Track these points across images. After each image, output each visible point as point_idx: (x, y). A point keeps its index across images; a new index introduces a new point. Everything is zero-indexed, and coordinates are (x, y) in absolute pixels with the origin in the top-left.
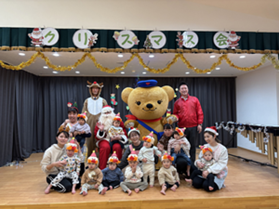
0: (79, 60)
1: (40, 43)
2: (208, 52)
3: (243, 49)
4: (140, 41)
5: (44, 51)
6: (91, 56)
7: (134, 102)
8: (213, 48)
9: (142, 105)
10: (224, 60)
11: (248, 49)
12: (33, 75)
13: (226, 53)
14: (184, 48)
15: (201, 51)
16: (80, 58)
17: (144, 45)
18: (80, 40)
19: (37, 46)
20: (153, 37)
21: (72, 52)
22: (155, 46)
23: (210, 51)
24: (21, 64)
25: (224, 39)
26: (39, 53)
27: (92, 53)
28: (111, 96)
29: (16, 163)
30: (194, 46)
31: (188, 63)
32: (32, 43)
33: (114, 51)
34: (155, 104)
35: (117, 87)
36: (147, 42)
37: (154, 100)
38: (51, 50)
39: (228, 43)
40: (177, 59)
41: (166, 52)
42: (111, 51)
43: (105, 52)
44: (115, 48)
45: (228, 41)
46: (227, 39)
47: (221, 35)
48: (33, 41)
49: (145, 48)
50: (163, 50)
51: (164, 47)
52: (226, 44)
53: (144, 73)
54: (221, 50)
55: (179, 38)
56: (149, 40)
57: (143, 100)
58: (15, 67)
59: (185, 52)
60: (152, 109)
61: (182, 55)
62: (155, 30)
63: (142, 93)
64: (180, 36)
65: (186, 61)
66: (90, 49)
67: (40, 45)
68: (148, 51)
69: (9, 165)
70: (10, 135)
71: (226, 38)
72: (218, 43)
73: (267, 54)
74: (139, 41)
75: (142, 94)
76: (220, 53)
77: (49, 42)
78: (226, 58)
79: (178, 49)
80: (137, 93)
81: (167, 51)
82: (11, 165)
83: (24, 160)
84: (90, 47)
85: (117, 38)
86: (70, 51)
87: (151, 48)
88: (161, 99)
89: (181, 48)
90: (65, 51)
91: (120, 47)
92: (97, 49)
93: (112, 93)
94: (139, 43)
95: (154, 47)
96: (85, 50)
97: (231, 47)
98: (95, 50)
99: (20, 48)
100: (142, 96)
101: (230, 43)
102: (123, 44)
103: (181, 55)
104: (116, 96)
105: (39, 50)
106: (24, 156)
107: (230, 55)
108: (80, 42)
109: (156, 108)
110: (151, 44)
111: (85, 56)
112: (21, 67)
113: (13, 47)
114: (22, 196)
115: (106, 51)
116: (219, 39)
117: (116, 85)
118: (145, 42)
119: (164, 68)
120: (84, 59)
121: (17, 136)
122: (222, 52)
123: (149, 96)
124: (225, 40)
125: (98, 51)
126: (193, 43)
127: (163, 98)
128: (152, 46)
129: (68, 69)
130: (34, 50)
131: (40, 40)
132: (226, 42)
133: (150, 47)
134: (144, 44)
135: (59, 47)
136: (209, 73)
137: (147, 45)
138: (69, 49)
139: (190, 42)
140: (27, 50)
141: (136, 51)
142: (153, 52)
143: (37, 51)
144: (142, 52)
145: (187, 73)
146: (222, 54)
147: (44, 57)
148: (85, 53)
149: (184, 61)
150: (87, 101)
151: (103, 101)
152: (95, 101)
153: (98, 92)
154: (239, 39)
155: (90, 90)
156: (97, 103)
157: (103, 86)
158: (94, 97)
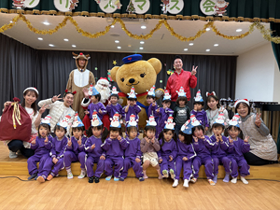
0: (60, 24)
1: (21, 5)
2: (193, 18)
3: (230, 16)
4: (123, 6)
5: (26, 14)
6: (72, 19)
8: (199, 15)
11: (237, 17)
13: (212, 20)
14: (168, 14)
15: (187, 17)
16: (61, 22)
17: (127, 10)
18: (61, 3)
19: (18, 8)
20: (136, 1)
21: (54, 15)
22: (139, 11)
23: (195, 18)
24: (3, 27)
25: (212, 5)
26: (21, 16)
27: (74, 17)
28: (108, 72)
30: (179, 11)
31: (172, 30)
32: (13, 5)
33: (96, 16)
34: (137, 78)
35: (115, 63)
36: (130, 7)
38: (32, 12)
40: (160, 25)
41: (149, 18)
42: (93, 15)
43: (87, 16)
44: (97, 12)
45: (215, 7)
46: (215, 5)
48: (15, 3)
49: (128, 13)
50: (146, 15)
51: (147, 13)
52: (213, 10)
53: (141, 48)
54: (207, 17)
55: (164, 3)
56: (132, 5)
59: (169, 18)
60: (134, 83)
61: (166, 22)
65: (170, 28)
66: (71, 13)
67: (22, 7)
68: (130, 16)
71: (214, 4)
72: (205, 9)
73: (256, 23)
74: (121, 5)
77: (30, 4)
79: (162, 15)
81: (151, 17)
84: (71, 10)
85: (99, 2)
86: (52, 14)
87: (134, 13)
89: (165, 14)
90: (46, 14)
91: (102, 11)
92: (79, 12)
93: (109, 69)
94: (122, 7)
95: (137, 12)
96: (66, 14)
97: (218, 14)
98: (76, 14)
99: (2, 10)
101: (218, 9)
102: (105, 8)
103: (165, 21)
105: (21, 13)
107: (217, 23)
108: (61, 5)
109: (139, 82)
110: (134, 9)
111: (66, 19)
112: (3, 29)
115: (88, 14)
116: (206, 5)
117: (113, 61)
118: (128, 7)
119: (147, 34)
120: (65, 23)
124: (213, 6)
125: (80, 15)
126: (179, 9)
127: (146, 71)
128: (135, 11)
129: (49, 33)
130: (15, 12)
131: (21, 2)
132: (213, 8)
133: (133, 12)
134: (126, 8)
135: (41, 10)
136: (208, 50)
137: (130, 10)
138: (50, 12)
139: (175, 8)
140: (9, 13)
141: (118, 16)
142: (136, 17)
143: (18, 14)
144: (124, 17)
145: (186, 50)
146: (208, 21)
147: (25, 19)
148: (67, 17)
149: (168, 28)
150: (73, 73)
151: (90, 74)
152: (81, 74)
153: (85, 63)
154: (227, 5)
155: (76, 62)
156: (83, 75)
157: (89, 58)
158: (81, 69)
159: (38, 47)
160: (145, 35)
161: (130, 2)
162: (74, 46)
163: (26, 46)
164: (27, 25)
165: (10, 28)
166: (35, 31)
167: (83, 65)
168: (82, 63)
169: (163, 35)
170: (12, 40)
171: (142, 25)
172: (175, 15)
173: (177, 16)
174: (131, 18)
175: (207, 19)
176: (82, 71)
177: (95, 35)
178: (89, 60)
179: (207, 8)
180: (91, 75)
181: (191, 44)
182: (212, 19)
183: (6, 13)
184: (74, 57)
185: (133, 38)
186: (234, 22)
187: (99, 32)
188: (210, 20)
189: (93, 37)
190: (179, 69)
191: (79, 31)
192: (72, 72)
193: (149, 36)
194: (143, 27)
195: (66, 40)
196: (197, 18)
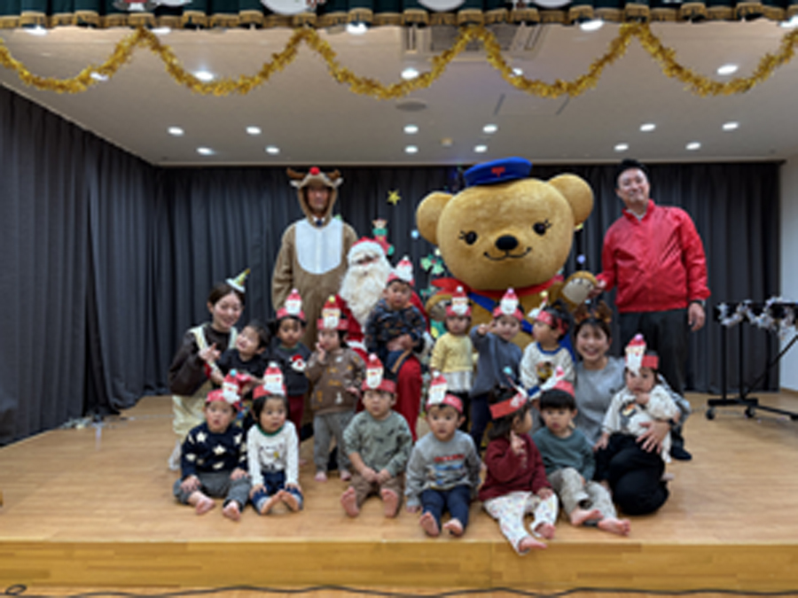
0: (276, 57)
2: (743, 12)
5: (158, 25)
6: (317, 39)
7: (456, 237)
8: (764, 2)
9: (481, 242)
12: (140, 161)
14: (652, 2)
15: (719, 12)
16: (281, 50)
19: (133, 6)
21: (253, 28)
23: (751, 11)
26: (143, 35)
27: (322, 32)
28: (373, 227)
29: (95, 421)
31: (669, 58)
33: (397, 22)
34: (525, 235)
35: (394, 197)
37: (519, 223)
38: (179, 22)
40: (626, 42)
41: (584, 19)
42: (387, 22)
43: (368, 24)
44: (400, 9)
49: (509, 6)
50: (574, 11)
51: (577, 2)
53: (481, 149)
57: (483, 226)
58: (66, 82)
59: (655, 18)
60: (514, 252)
61: (647, 28)
63: (478, 202)
65: (661, 49)
66: (313, 15)
67: (147, 3)
68: (518, 18)
69: (73, 427)
70: (74, 336)
75: (481, 207)
76: (789, 18)
79: (629, 6)
80: (464, 206)
81: (590, 16)
82: (80, 426)
83: (118, 413)
84: (315, 7)
86: (246, 26)
87: (532, 5)
88: (547, 216)
89: (642, 2)
90: (228, 26)
91: (420, 6)
92: (339, 14)
93: (376, 218)
95: (540, 2)
96: (296, 21)
98: (328, 19)
99: (79, 17)
100: (481, 213)
103: (640, 28)
104: (388, 226)
105: (143, 22)
106: (119, 403)
109: (529, 249)
111: (296, 40)
112: (84, 82)
113: (57, 16)
114: (100, 516)
117: (390, 193)
119: (579, 78)
120: (294, 52)
121: (98, 341)
123: (503, 210)
125: (343, 21)
127: (553, 214)
130: (122, 23)
133: (527, 2)
135: (209, 12)
136: (694, 146)
138: (241, 18)
140: (101, 26)
141: (475, 20)
142: (537, 19)
143: (133, 27)
144: (496, 21)
145: (621, 147)
147: (157, 46)
148: (299, 31)
149: (653, 49)
150: (293, 231)
151: (345, 230)
152: (319, 232)
153: (328, 200)
155: (300, 196)
156: (324, 236)
157: (339, 181)
158: (315, 219)
159: (165, 159)
160: (573, 81)
162: (273, 150)
164: (165, 64)
167: (320, 206)
168: (318, 200)
170: (88, 137)
174: (518, 22)
176: (319, 224)
178: (340, 188)
180: (347, 235)
181: (647, 127)
183: (94, 26)
184: (294, 183)
185: (527, 93)
190: (638, 204)
191: (340, 77)
192: (289, 229)
193: (585, 84)
195: (253, 131)
196: (758, 11)
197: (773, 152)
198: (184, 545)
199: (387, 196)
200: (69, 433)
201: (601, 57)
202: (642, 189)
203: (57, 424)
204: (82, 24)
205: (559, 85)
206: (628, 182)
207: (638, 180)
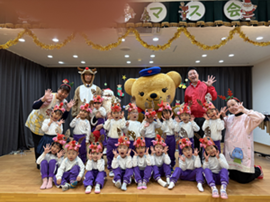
3: (259, 20)
4: (137, 14)
5: (32, 28)
8: (223, 21)
10: (236, 34)
13: (239, 26)
14: (188, 21)
15: (209, 24)
17: (142, 18)
19: (24, 22)
20: (151, 9)
23: (219, 24)
24: (8, 43)
25: (237, 9)
26: (26, 31)
28: (117, 87)
29: (20, 152)
30: (200, 17)
31: (193, 38)
34: (159, 93)
35: (124, 77)
36: (145, 15)
37: (158, 89)
39: (241, 14)
40: (180, 33)
41: (166, 26)
45: (242, 11)
46: (241, 9)
47: (233, 4)
49: (142, 22)
50: (163, 23)
51: (164, 21)
52: (239, 15)
53: (151, 62)
54: (232, 22)
55: (182, 9)
56: (147, 13)
58: (2, 45)
59: (189, 26)
60: (156, 99)
61: (186, 29)
62: (154, 1)
63: (144, 82)
64: (183, 7)
65: (190, 35)
69: (13, 154)
71: (239, 7)
72: (230, 13)
74: (135, 14)
75: (145, 84)
76: (232, 26)
78: (239, 32)
79: (180, 22)
80: (139, 84)
81: (168, 25)
82: (15, 154)
83: (29, 149)
87: (150, 22)
88: (166, 86)
89: (184, 21)
93: (118, 84)
94: (136, 16)
95: (153, 20)
97: (245, 18)
99: (7, 25)
100: (145, 86)
101: (245, 13)
103: (184, 29)
104: (122, 87)
105: (27, 27)
107: (245, 28)
109: (161, 97)
110: (149, 17)
112: (8, 45)
116: (230, 10)
118: (143, 15)
121: (23, 125)
122: (234, 25)
124: (239, 10)
126: (200, 15)
127: (168, 85)
128: (151, 19)
129: (57, 47)
130: (21, 27)
132: (239, 12)
133: (148, 20)
136: (221, 61)
137: (145, 19)
139: (195, 14)
140: (14, 28)
141: (132, 26)
142: (152, 26)
143: (24, 28)
144: (139, 27)
145: (198, 62)
146: (234, 27)
147: (31, 34)
149: (188, 36)
151: (97, 88)
153: (92, 78)
154: (255, 8)
155: (82, 77)
157: (96, 72)
158: (87, 85)
159: (48, 65)
160: (163, 45)
161: (145, 11)
162: (83, 62)
163: (36, 64)
164: (33, 39)
165: (15, 44)
166: (41, 46)
167: (89, 80)
168: (88, 78)
169: (176, 47)
170: (22, 58)
171: (154, 37)
172: (195, 22)
173: (198, 22)
174: (146, 27)
175: (233, 25)
176: (88, 87)
177: (107, 47)
179: (232, 12)
180: (98, 90)
181: (204, 56)
182: (238, 24)
183: (12, 28)
184: (79, 72)
185: (149, 49)
186: (264, 27)
187: (111, 44)
188: (236, 26)
189: (104, 49)
191: (89, 44)
193: (167, 46)
194: (156, 39)
195: (76, 56)
196: (221, 24)
197: (248, 63)
198: (37, 195)
199: (122, 77)
200: (12, 156)
201: (171, 38)
202: (196, 76)
203: (8, 153)
204: (8, 27)
205: (158, 47)
206: (191, 74)
207: (194, 73)
